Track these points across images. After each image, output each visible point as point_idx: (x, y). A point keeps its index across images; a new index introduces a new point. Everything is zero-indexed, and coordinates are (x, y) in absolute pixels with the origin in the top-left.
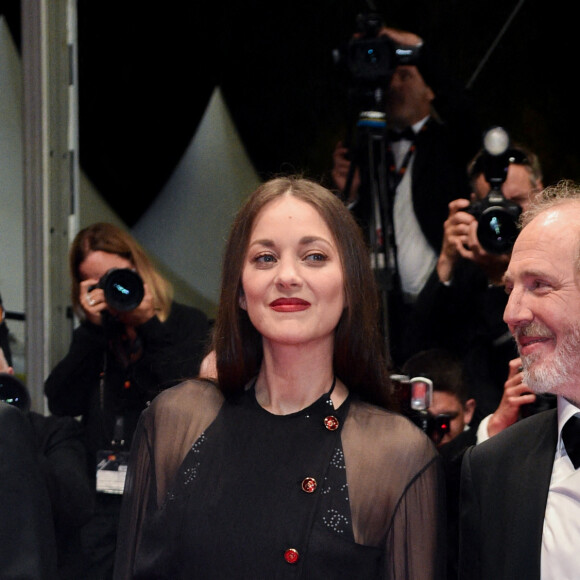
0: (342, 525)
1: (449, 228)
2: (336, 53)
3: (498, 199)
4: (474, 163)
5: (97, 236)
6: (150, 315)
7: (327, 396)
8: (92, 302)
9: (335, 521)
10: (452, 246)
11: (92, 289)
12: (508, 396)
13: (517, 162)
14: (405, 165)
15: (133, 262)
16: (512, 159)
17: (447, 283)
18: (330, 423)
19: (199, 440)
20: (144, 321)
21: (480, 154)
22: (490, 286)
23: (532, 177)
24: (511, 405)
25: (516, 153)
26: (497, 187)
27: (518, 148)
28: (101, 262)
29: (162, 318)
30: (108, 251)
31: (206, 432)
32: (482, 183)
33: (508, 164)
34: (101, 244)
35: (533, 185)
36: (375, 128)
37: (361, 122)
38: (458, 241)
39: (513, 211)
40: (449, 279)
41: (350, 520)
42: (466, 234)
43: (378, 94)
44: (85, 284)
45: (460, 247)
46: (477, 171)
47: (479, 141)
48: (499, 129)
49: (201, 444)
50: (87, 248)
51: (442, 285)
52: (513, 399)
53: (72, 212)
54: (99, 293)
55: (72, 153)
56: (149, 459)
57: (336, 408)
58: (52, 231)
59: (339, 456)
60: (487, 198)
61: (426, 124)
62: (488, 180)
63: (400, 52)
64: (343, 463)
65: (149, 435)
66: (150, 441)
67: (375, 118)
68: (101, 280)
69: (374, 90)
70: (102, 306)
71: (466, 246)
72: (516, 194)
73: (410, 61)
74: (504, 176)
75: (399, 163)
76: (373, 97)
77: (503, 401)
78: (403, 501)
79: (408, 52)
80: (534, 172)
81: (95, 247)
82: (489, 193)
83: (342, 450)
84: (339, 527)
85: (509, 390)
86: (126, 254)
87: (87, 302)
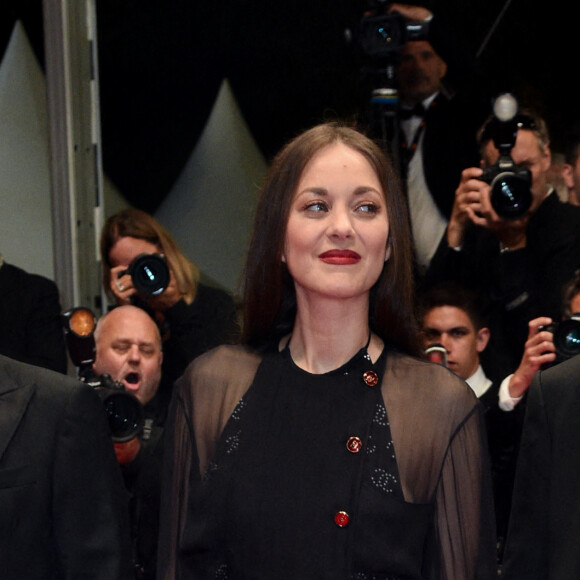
0: (391, 484)
1: (461, 196)
2: (348, 32)
3: (508, 165)
4: (482, 130)
5: (126, 222)
6: (176, 298)
7: (364, 351)
8: (122, 288)
9: (383, 481)
10: (464, 214)
11: (121, 275)
12: (529, 356)
13: (525, 127)
14: (416, 141)
15: (160, 247)
16: (520, 125)
17: (457, 249)
18: (368, 378)
19: (238, 406)
20: (171, 305)
21: (488, 121)
22: (502, 251)
23: (540, 142)
24: (532, 364)
25: (524, 119)
26: (506, 154)
27: (526, 113)
28: (130, 247)
29: (189, 300)
30: (136, 236)
31: (245, 398)
32: (491, 149)
33: (516, 129)
34: (130, 230)
35: (541, 150)
36: (387, 105)
37: (375, 99)
38: (469, 209)
39: (523, 175)
40: (459, 245)
41: (398, 478)
42: (477, 202)
43: (390, 71)
44: (115, 270)
45: (472, 215)
46: (486, 138)
47: (489, 108)
48: (508, 95)
49: (241, 411)
50: (116, 234)
51: (452, 250)
52: (533, 359)
53: (97, 205)
54: (127, 279)
55: (95, 147)
56: (187, 430)
57: (373, 362)
58: (79, 223)
59: (381, 413)
60: (497, 164)
61: (435, 100)
62: (497, 146)
63: (410, 28)
64: (386, 420)
65: (186, 405)
66: (187, 411)
67: (387, 95)
68: (130, 266)
69: (385, 67)
70: (131, 291)
71: (478, 214)
72: (525, 159)
73: (420, 36)
74: (513, 141)
75: (410, 138)
76: (386, 75)
77: (523, 361)
78: (449, 453)
79: (418, 27)
80: (542, 137)
81: (123, 233)
82: (499, 159)
83: (383, 406)
84: (388, 487)
85: (530, 350)
86: (153, 239)
87: (117, 287)
